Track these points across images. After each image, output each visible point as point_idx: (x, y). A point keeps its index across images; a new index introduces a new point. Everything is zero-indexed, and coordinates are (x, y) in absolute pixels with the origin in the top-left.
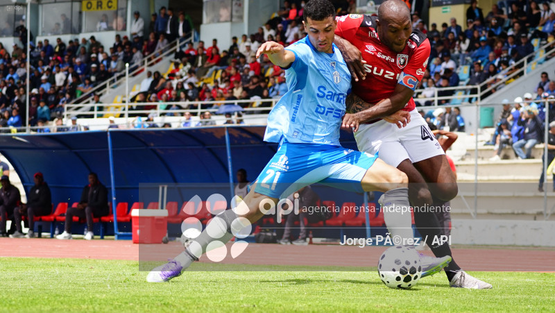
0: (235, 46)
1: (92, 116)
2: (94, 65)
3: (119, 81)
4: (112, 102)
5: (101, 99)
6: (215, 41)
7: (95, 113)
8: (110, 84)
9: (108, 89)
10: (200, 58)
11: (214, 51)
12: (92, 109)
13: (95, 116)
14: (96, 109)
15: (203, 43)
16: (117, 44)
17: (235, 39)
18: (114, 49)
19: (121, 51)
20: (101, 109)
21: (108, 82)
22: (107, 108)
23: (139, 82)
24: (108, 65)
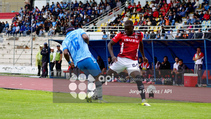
0: (147, 5)
1: (93, 31)
2: (93, 11)
3: (103, 17)
4: (100, 26)
5: (96, 24)
6: (139, 2)
7: (94, 29)
8: (100, 19)
9: (99, 20)
12: (93, 28)
13: (94, 31)
14: (94, 28)
15: (135, 3)
16: (101, 3)
17: (147, 2)
18: (100, 5)
20: (96, 28)
22: (99, 28)
23: (111, 18)
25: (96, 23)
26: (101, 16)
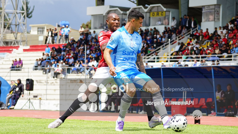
0: (216, 31)
1: (154, 62)
2: (155, 40)
3: (166, 47)
4: (163, 56)
5: (158, 54)
6: (207, 29)
7: (156, 60)
8: (162, 48)
9: (161, 50)
10: (201, 37)
11: (207, 34)
12: (154, 59)
13: (156, 61)
14: (156, 58)
15: (202, 30)
16: (165, 31)
17: (216, 28)
18: (164, 33)
19: (167, 34)
20: (158, 58)
21: (161, 47)
22: (161, 58)
23: (175, 47)
24: (161, 40)
25: (158, 52)
26: (163, 45)
